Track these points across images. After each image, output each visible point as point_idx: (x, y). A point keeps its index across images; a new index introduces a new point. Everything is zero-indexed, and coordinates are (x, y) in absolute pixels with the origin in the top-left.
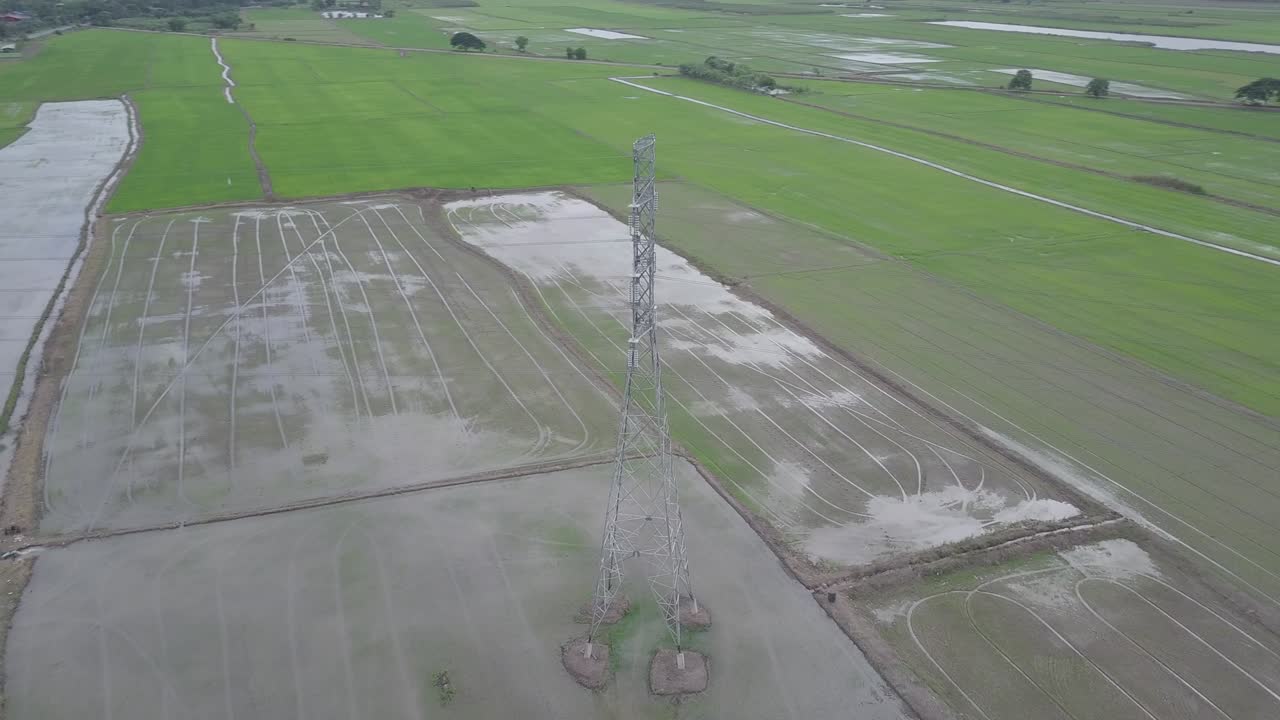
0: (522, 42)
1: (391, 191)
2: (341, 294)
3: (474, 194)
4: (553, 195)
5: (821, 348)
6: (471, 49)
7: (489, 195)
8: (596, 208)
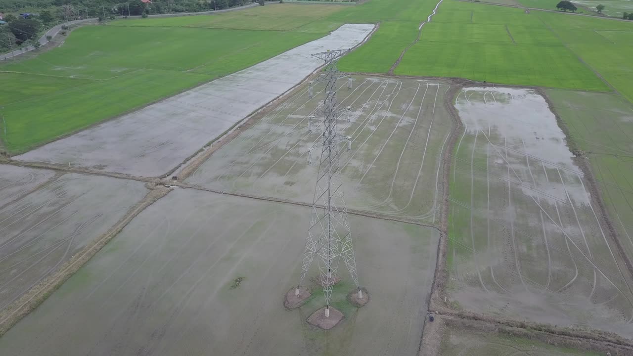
0: (600, 8)
1: (444, 78)
2: (372, 120)
3: (484, 84)
4: (527, 91)
5: (592, 201)
6: (568, 10)
7: (492, 86)
8: (544, 100)
